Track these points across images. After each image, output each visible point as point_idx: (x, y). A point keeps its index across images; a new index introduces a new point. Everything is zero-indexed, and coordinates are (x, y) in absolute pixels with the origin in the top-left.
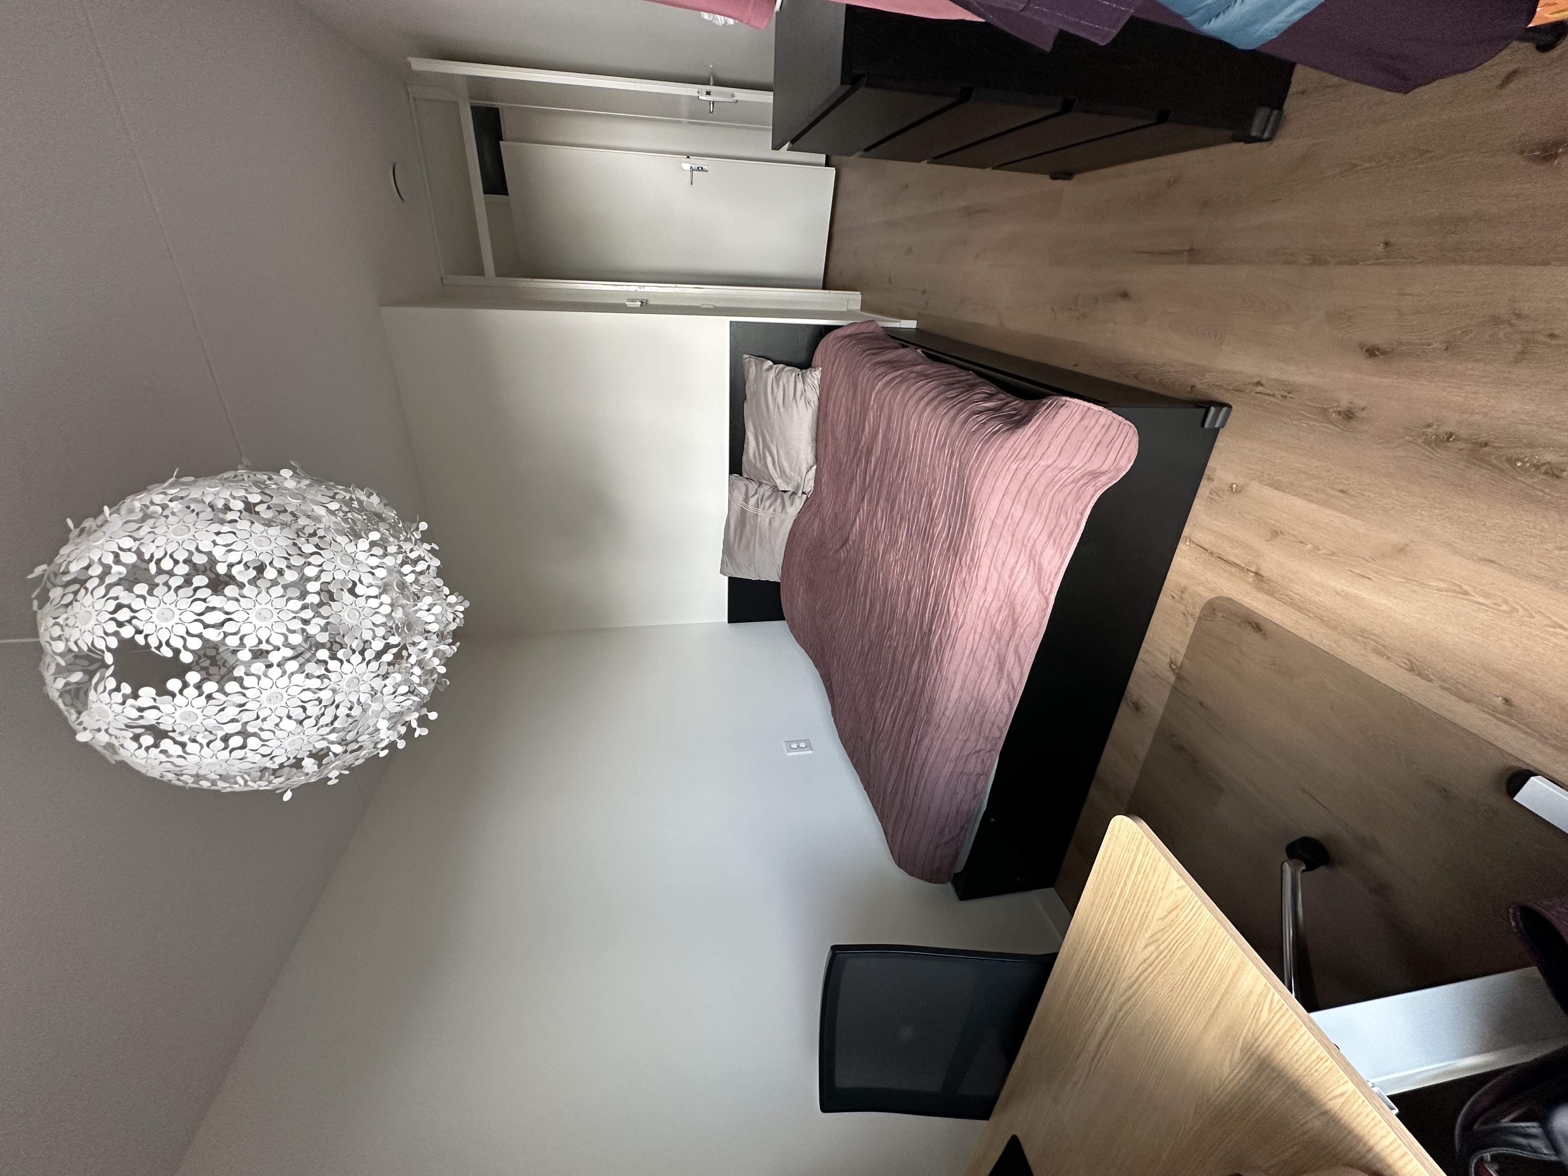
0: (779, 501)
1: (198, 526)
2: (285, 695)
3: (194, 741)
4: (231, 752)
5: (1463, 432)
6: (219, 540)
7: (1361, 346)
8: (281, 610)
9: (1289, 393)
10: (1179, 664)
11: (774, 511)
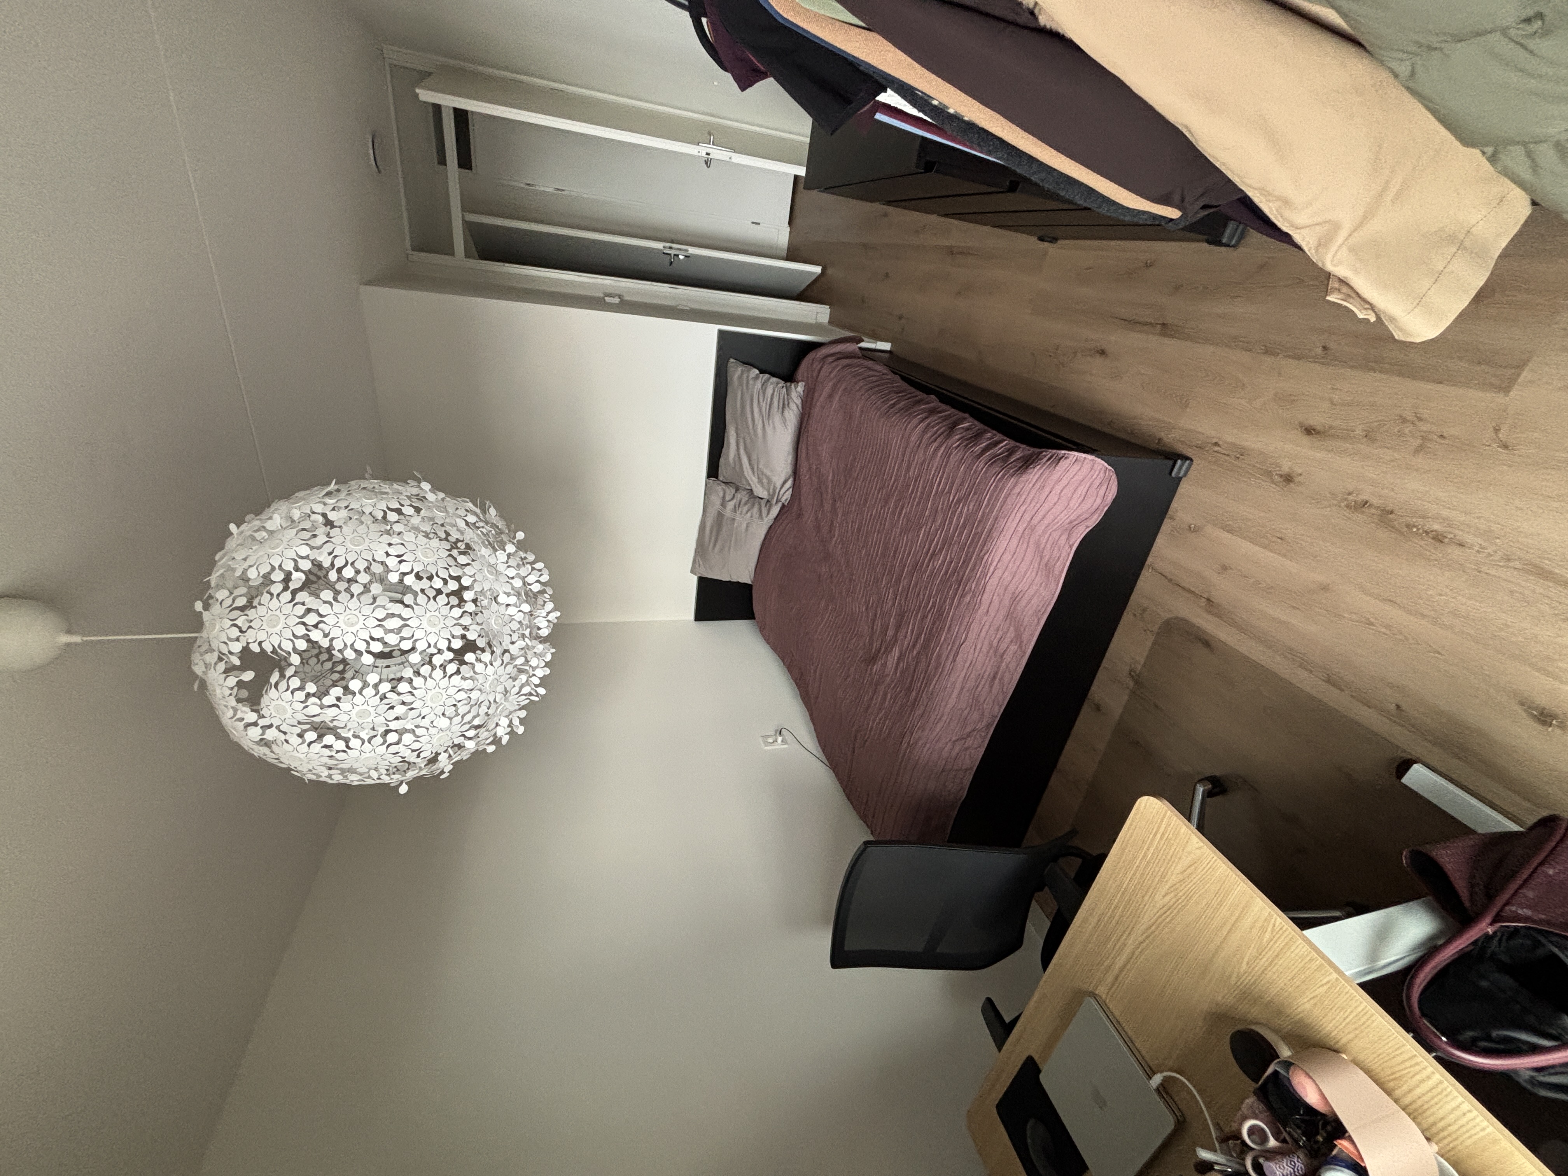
0: (756, 506)
1: (371, 536)
2: (444, 695)
3: (356, 736)
4: (388, 747)
5: (1375, 501)
6: (391, 551)
7: (1301, 425)
8: (446, 617)
9: (1242, 455)
10: (1138, 672)
11: (751, 517)
